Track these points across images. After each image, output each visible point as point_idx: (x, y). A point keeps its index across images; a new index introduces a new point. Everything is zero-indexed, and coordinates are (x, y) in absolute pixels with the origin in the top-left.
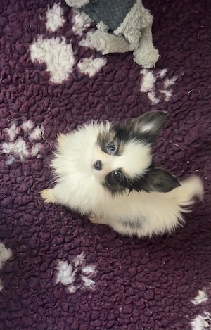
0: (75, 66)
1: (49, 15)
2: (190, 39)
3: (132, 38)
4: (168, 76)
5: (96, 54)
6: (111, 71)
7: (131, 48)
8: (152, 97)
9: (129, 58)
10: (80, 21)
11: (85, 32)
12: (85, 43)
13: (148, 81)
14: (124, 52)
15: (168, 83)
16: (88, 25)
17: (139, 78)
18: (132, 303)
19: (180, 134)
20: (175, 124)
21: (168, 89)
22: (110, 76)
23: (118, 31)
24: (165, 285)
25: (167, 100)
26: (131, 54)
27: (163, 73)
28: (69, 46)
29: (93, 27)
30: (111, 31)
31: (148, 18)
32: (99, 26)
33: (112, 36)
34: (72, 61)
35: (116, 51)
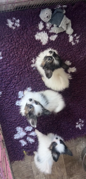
0: (49, 39)
1: (39, 25)
2: (83, 23)
3: (64, 27)
4: (77, 36)
5: (54, 34)
6: (59, 38)
7: (65, 30)
8: (73, 43)
9: (64, 33)
10: (48, 25)
11: (50, 28)
12: (51, 31)
13: (71, 39)
14: (62, 32)
15: (77, 38)
16: (51, 26)
17: (68, 38)
19: (83, 53)
20: (81, 50)
21: (77, 40)
22: (59, 40)
23: (60, 26)
25: (77, 43)
27: (75, 35)
28: (46, 33)
29: (52, 26)
30: (58, 26)
32: (54, 25)
33: (58, 28)
34: (48, 37)
35: (60, 32)
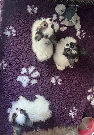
0: (59, 29)
1: (53, 16)
2: (91, 23)
3: (74, 23)
4: (84, 32)
5: (64, 26)
6: (68, 30)
7: (74, 25)
8: (79, 37)
9: (73, 27)
10: (61, 18)
11: (62, 20)
12: (62, 23)
13: (78, 33)
14: (72, 25)
15: (84, 34)
16: (63, 19)
17: (76, 32)
18: (70, 90)
19: (86, 47)
20: (85, 44)
21: (84, 35)
22: (68, 32)
23: (71, 20)
24: (80, 86)
25: (83, 38)
26: (74, 26)
27: (83, 31)
28: (58, 24)
29: (64, 19)
30: (69, 21)
31: (78, 18)
32: (66, 19)
33: (69, 22)
34: (58, 27)
35: (70, 25)
